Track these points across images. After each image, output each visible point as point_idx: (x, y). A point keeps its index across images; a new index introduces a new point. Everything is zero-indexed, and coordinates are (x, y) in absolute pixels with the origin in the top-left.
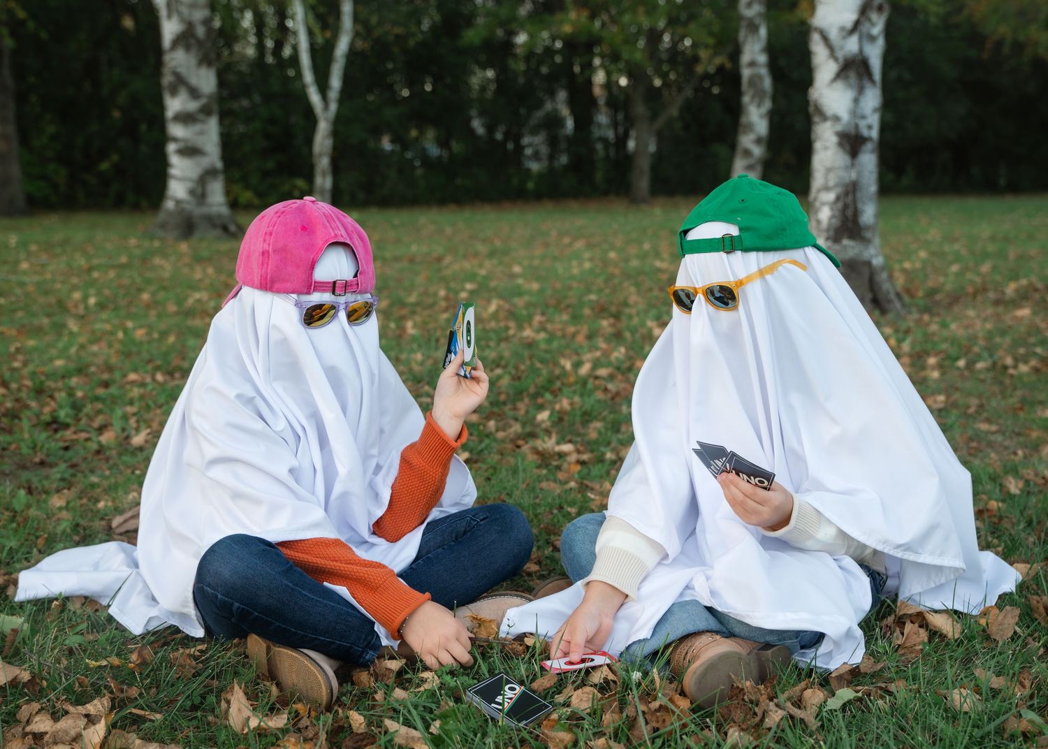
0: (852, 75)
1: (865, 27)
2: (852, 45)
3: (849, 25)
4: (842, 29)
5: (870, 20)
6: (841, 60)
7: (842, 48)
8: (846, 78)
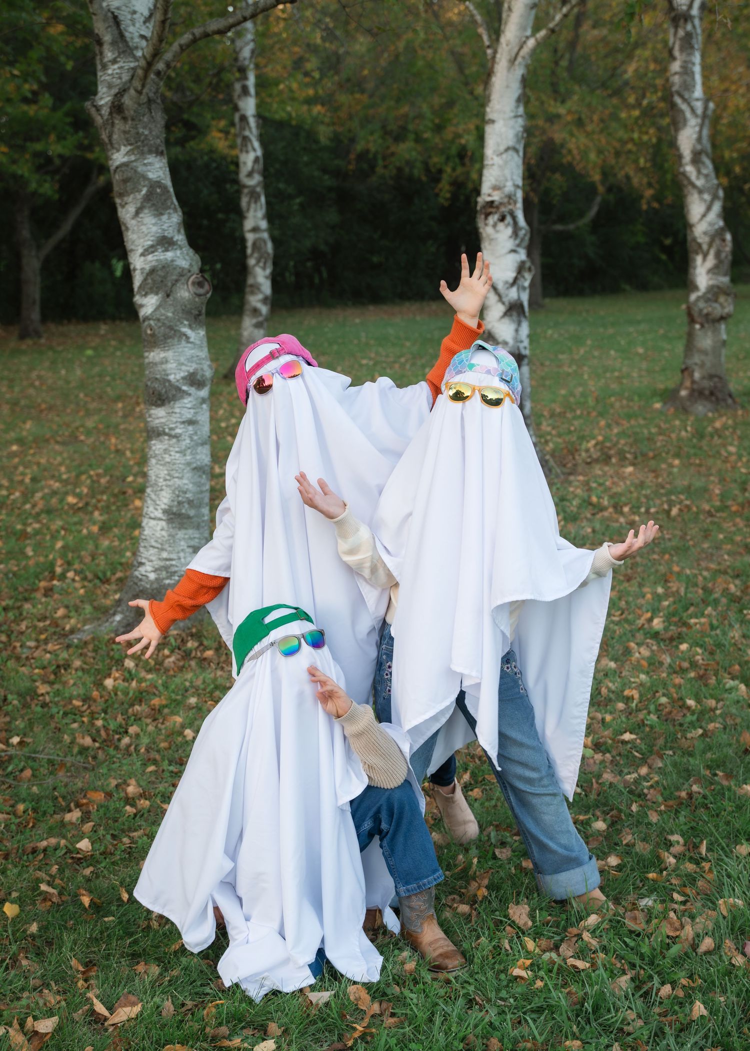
0: (515, 314)
1: (520, 282)
2: (513, 294)
3: (511, 280)
4: (506, 282)
5: (523, 277)
6: (507, 303)
7: (507, 295)
8: (511, 316)
